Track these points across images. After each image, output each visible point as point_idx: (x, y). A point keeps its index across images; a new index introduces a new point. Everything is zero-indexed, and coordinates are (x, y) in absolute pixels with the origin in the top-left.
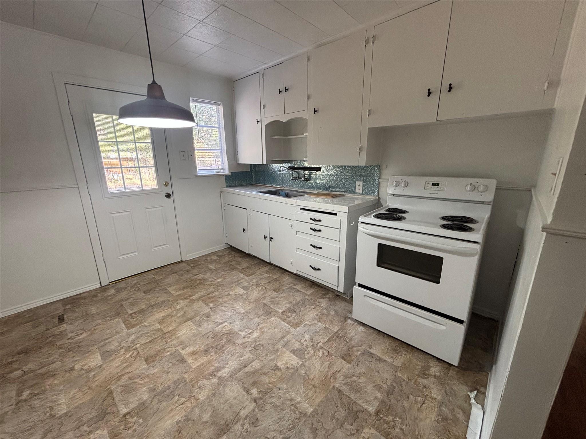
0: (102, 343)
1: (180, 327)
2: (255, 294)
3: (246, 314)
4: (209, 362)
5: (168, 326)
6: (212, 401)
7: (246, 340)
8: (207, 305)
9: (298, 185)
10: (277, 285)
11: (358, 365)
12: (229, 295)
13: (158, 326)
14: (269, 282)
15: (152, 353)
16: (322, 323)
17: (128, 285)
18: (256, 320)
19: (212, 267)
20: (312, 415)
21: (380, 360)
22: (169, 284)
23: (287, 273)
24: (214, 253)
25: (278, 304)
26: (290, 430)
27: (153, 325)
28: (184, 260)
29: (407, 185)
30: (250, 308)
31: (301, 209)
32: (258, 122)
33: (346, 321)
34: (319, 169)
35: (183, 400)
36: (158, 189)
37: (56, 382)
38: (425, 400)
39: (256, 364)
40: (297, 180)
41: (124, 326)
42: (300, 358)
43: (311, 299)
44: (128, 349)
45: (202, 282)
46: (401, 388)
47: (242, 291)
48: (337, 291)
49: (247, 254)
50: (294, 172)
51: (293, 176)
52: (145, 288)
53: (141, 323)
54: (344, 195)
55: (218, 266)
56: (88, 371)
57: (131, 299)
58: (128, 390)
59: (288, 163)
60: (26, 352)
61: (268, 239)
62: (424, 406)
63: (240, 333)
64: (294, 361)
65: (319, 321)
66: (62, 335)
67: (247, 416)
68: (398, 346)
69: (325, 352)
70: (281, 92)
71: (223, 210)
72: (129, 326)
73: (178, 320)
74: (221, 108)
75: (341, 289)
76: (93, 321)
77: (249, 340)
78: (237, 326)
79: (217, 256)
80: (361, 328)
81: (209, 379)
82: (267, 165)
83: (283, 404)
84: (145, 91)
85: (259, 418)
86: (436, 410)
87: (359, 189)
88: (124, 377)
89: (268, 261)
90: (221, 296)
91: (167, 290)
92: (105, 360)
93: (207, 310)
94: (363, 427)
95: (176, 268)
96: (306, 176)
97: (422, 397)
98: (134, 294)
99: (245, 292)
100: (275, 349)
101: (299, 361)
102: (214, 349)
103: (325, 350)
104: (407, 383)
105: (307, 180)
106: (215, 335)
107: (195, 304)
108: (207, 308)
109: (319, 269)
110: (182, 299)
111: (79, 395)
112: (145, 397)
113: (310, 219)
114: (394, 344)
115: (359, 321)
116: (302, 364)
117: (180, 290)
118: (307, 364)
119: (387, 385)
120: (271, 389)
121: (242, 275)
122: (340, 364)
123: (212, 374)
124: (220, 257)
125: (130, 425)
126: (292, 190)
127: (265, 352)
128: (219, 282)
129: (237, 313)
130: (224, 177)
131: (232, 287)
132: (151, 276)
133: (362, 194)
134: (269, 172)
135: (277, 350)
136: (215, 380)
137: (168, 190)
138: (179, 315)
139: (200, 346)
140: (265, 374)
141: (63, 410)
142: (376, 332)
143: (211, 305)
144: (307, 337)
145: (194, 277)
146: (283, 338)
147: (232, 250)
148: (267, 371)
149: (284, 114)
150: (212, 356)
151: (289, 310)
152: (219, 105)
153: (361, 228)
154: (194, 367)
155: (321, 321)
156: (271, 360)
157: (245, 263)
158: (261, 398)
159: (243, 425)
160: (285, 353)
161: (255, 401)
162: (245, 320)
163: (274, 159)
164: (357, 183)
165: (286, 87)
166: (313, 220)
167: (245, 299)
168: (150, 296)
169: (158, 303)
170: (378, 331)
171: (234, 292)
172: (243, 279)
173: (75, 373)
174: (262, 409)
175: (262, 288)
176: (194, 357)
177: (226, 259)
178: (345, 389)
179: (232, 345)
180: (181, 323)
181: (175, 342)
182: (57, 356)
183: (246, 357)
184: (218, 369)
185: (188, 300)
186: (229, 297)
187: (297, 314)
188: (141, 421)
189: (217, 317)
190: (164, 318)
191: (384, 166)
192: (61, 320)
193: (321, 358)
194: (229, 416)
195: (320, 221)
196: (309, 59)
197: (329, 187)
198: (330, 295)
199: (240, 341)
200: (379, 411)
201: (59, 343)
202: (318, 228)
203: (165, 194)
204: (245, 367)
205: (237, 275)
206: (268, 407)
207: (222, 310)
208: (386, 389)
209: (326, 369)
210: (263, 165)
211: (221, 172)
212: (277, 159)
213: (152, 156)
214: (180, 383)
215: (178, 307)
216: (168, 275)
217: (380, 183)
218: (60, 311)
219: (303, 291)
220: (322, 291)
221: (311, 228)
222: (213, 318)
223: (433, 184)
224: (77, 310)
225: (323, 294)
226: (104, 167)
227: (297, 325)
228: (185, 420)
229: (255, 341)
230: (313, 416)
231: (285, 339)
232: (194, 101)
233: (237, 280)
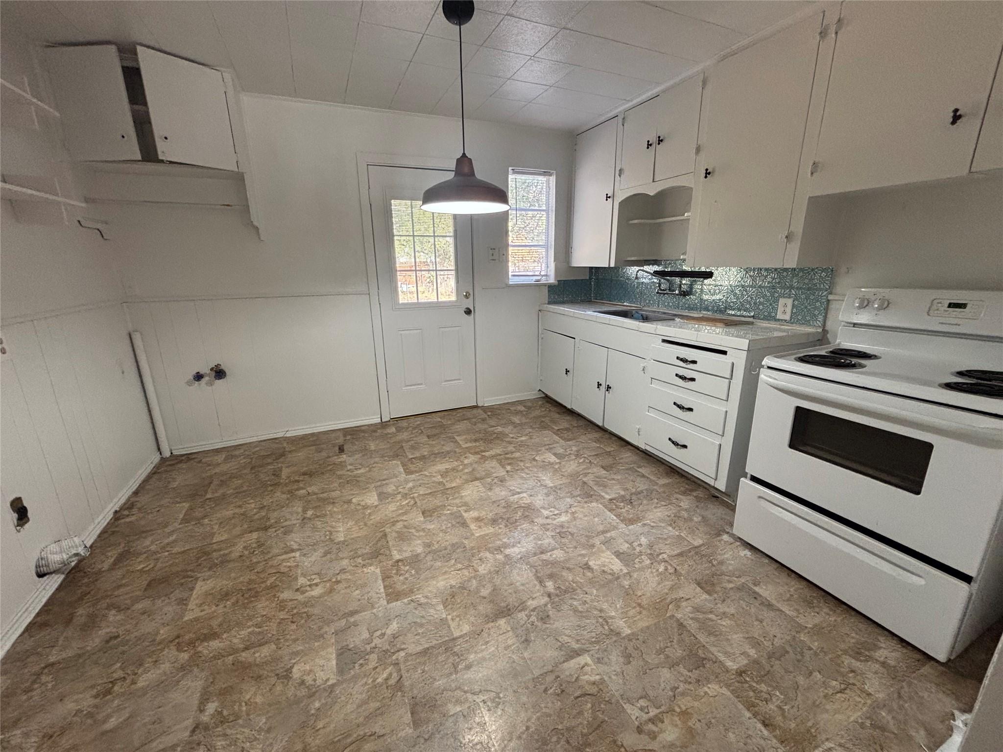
0: (379, 483)
1: (466, 486)
2: (572, 466)
3: (555, 489)
4: (496, 535)
5: (451, 481)
6: (493, 578)
7: (549, 521)
8: (503, 467)
9: (669, 303)
10: (609, 461)
11: (724, 600)
12: (534, 459)
13: (439, 478)
14: (596, 455)
15: (431, 506)
16: (674, 528)
17: (411, 425)
18: (568, 500)
19: (516, 419)
20: (629, 638)
21: (769, 606)
22: (458, 432)
23: (630, 447)
24: (520, 402)
25: (605, 486)
26: (592, 643)
27: (434, 477)
28: (480, 404)
29: (885, 305)
30: (561, 482)
31: (664, 341)
32: (608, 197)
33: (718, 535)
34: (709, 275)
35: (459, 566)
36: (456, 301)
37: (335, 509)
38: (845, 689)
39: (558, 554)
40: (667, 294)
41: (402, 470)
42: (627, 565)
43: (664, 492)
44: (405, 496)
45: (500, 437)
46: (799, 657)
47: (553, 459)
48: (714, 487)
49: (568, 410)
50: (662, 280)
51: (660, 286)
52: (429, 432)
53: (421, 471)
54: (752, 323)
55: (524, 420)
56: (366, 507)
57: (413, 442)
58: (402, 537)
59: (653, 265)
60: (310, 474)
61: (603, 388)
62: (839, 695)
63: (543, 511)
64: (617, 566)
65: (671, 525)
66: (342, 465)
67: (535, 608)
68: (814, 597)
69: (669, 567)
70: (651, 145)
71: (540, 339)
72: (408, 472)
73: (464, 477)
74: (553, 179)
75: (721, 485)
76: (371, 457)
77: (554, 522)
78: (539, 501)
79: (524, 406)
80: (748, 553)
81: (493, 554)
82: (616, 268)
83: (587, 611)
84: (453, 165)
85: (551, 616)
86: (864, 709)
87: (784, 312)
88: (398, 524)
89: (600, 424)
90: (523, 459)
91: (454, 438)
92: (381, 501)
93: (502, 473)
94: (708, 681)
95: (469, 414)
96: (684, 288)
97: (841, 683)
98: (416, 436)
99: (558, 461)
100: (590, 543)
101: (623, 568)
102: (505, 521)
103: (671, 565)
104: (816, 654)
105: (684, 294)
106: (508, 506)
107: (487, 462)
108: (502, 470)
109: (685, 447)
110: (471, 453)
111: (355, 528)
112: (420, 550)
113: (678, 358)
114: (808, 593)
115: (745, 541)
116: (627, 573)
117: (471, 442)
118: (635, 575)
119: (773, 644)
120: (574, 590)
121: (556, 438)
122: (689, 590)
123: (499, 549)
124: (529, 408)
125: (402, 572)
126: (655, 312)
127: (575, 544)
128: (522, 442)
129: (541, 485)
130: (547, 287)
131: (540, 451)
132: (437, 419)
133: (790, 322)
134: (619, 280)
135: (593, 546)
136: (500, 557)
137: (469, 304)
138: (466, 471)
139: (487, 513)
140: (568, 569)
141: (341, 537)
142: (776, 565)
143: (509, 468)
144: (644, 540)
145: (490, 429)
146: (604, 532)
147: (547, 402)
148: (571, 566)
149: (653, 181)
150: (501, 529)
151: (622, 499)
152: (551, 175)
153: (765, 376)
154: (477, 535)
155: (674, 525)
156: (581, 555)
157: (565, 422)
158: (557, 595)
159: (529, 616)
160: (603, 552)
161: (549, 596)
162: (551, 497)
163: (629, 259)
164: (782, 301)
165: (659, 137)
166: (682, 360)
167: (556, 470)
168: (434, 442)
169: (443, 453)
170: (778, 565)
171: (542, 457)
172: (558, 443)
173: (353, 506)
174: (557, 608)
175: (584, 461)
176: (479, 524)
177: (537, 413)
178: (692, 626)
179: (529, 523)
180: (467, 481)
181: (457, 501)
182: (336, 485)
183: (547, 541)
184: (506, 546)
185: (479, 456)
186: (535, 463)
187: (633, 507)
188: (413, 572)
189: (514, 484)
190: (447, 471)
191: (843, 269)
192: (341, 450)
193: (661, 574)
194: (512, 600)
195: (694, 362)
196: (704, 82)
197: (726, 308)
198: (700, 493)
199: (540, 520)
200: (744, 672)
201: (339, 473)
202: (689, 374)
203: (464, 309)
204: (542, 553)
205: (548, 436)
206: (565, 607)
207: (522, 478)
208: (769, 650)
209: (666, 591)
210: (609, 268)
211: (544, 280)
212: (633, 259)
213: (452, 258)
214: (458, 548)
215: (466, 462)
216: (459, 421)
217: (831, 302)
218: (341, 441)
219: (652, 478)
220: (687, 484)
221: (677, 375)
222: (508, 484)
223: (951, 305)
224: (357, 443)
225: (687, 489)
226: (398, 269)
227: (631, 522)
228: (460, 587)
229: (562, 526)
230: (630, 640)
231: (608, 535)
232: (514, 172)
233: (548, 442)
